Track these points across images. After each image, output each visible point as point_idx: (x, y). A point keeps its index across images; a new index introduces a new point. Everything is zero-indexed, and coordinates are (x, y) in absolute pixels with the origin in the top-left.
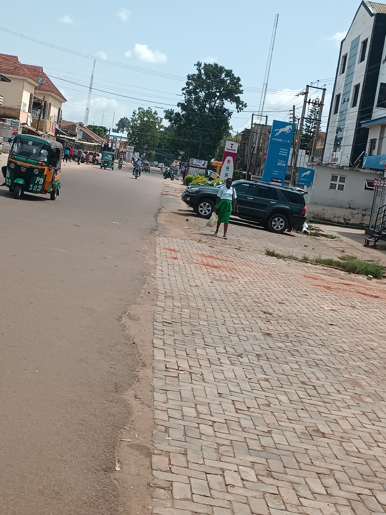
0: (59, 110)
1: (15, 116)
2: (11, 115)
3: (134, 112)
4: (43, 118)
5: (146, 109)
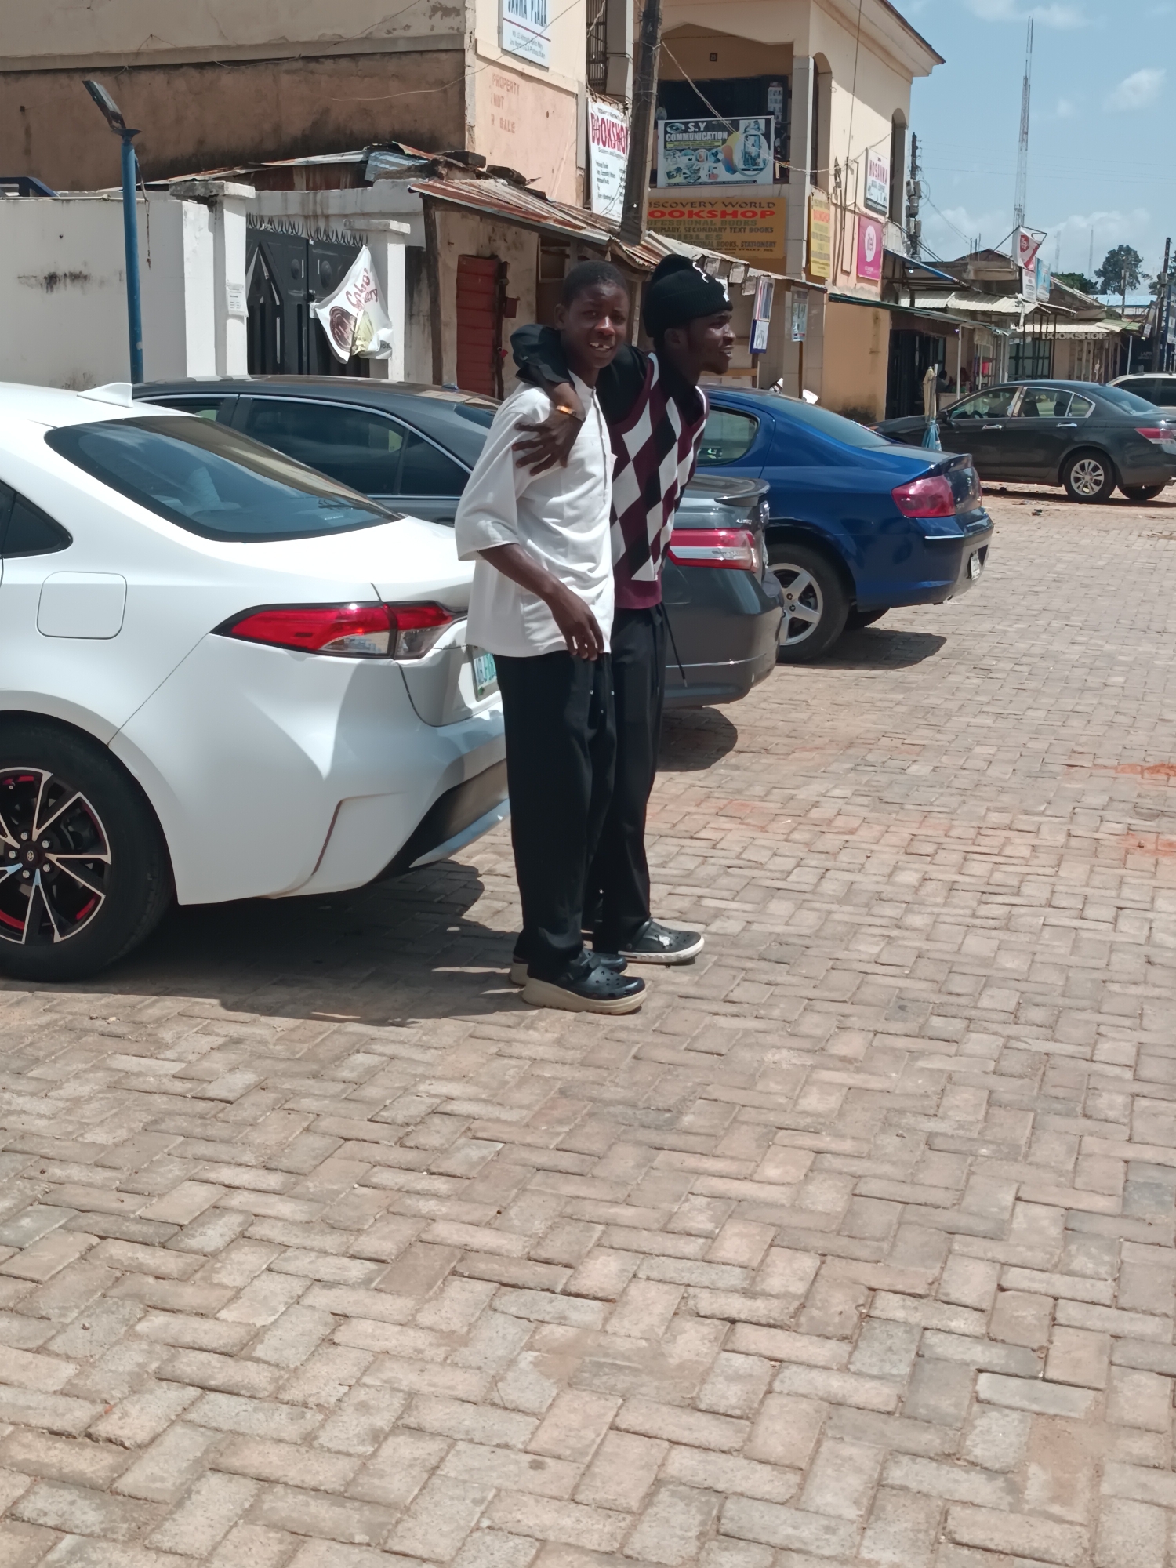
0: (900, 127)
4: (783, 176)
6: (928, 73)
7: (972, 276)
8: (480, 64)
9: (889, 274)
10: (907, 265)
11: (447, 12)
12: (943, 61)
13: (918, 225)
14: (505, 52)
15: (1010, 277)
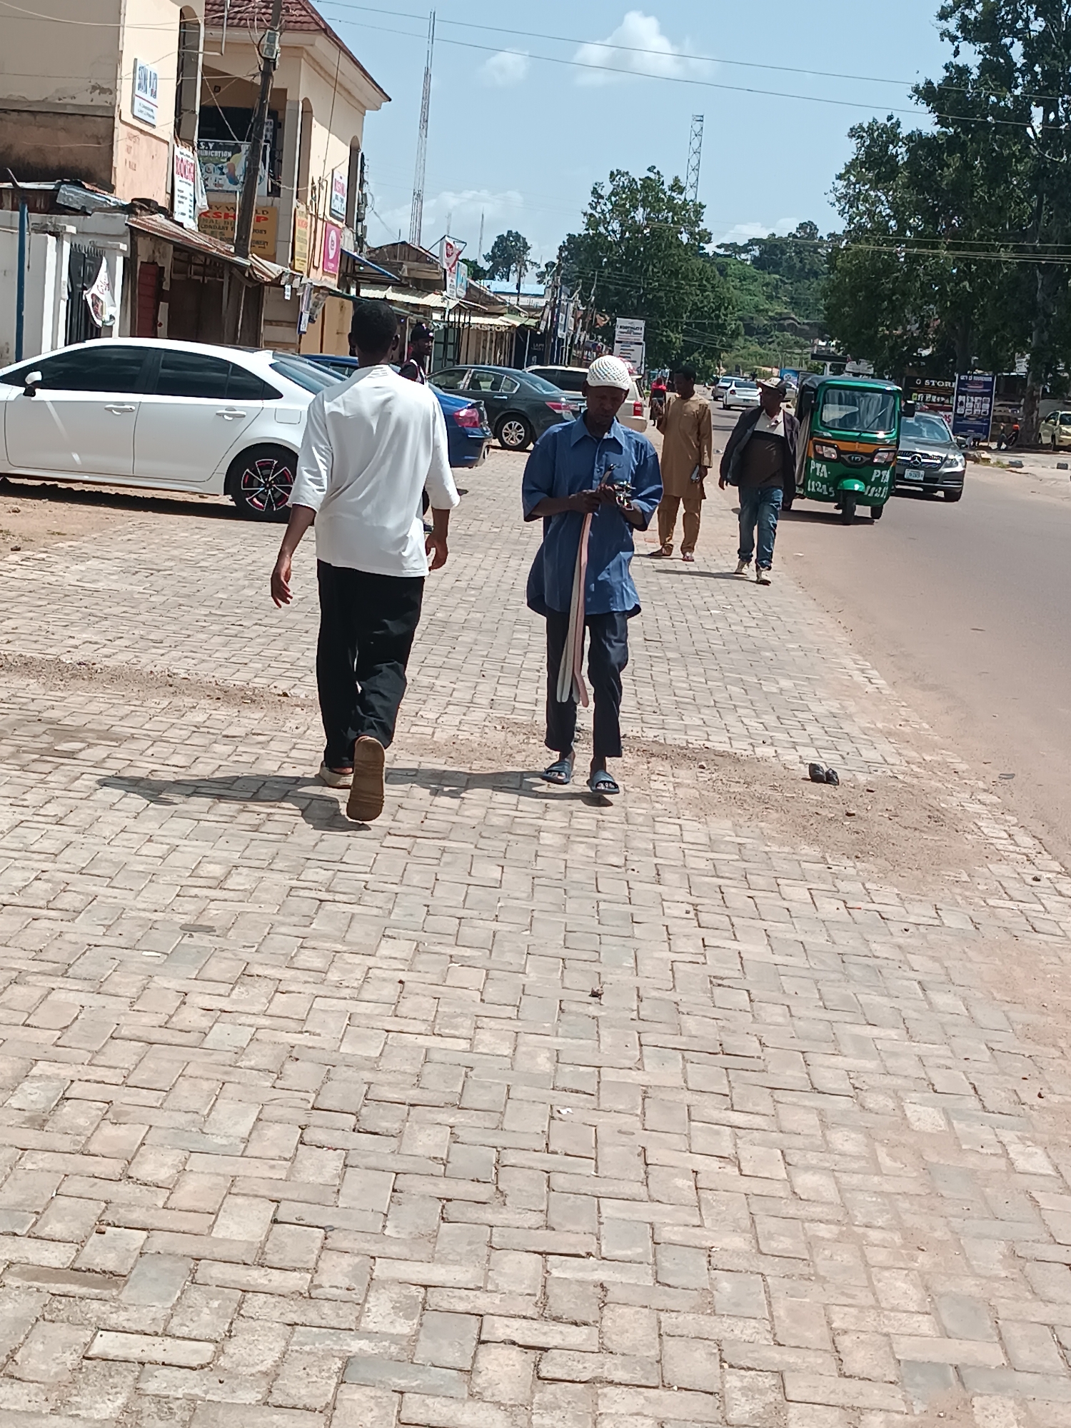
0: (354, 150)
1: (83, 164)
2: (53, 161)
3: (595, 192)
4: (275, 191)
5: (639, 173)
6: (378, 109)
7: (406, 274)
8: (121, 125)
9: (344, 268)
10: (357, 262)
11: (103, 91)
12: (390, 100)
13: (364, 228)
14: (135, 117)
15: (438, 277)
